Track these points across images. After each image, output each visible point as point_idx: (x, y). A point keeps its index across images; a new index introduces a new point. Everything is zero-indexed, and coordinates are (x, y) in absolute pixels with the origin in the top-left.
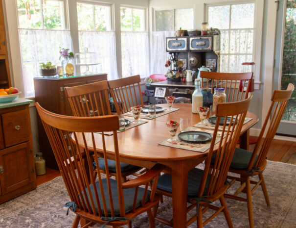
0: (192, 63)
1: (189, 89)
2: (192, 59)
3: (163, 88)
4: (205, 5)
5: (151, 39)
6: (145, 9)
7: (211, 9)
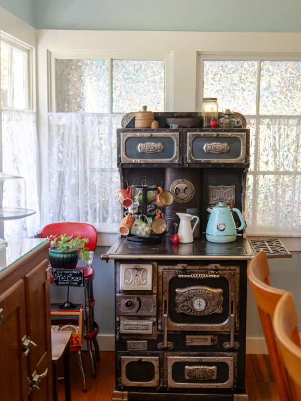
0: (182, 195)
1: (218, 265)
2: (182, 185)
3: (142, 266)
4: (199, 54)
5: (44, 130)
6: (29, 51)
7: (209, 67)
